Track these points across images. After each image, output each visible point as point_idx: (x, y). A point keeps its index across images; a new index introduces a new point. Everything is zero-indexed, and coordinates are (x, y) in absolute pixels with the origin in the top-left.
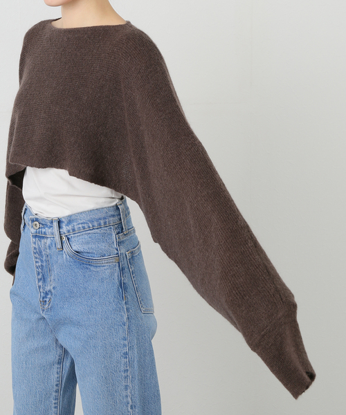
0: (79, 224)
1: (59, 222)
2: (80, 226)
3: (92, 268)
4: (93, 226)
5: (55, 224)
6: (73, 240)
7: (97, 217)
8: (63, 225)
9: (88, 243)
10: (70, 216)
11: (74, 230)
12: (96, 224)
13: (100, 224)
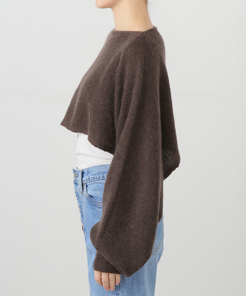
0: (92, 175)
1: (83, 173)
2: (92, 176)
3: (97, 209)
4: (99, 178)
5: (80, 174)
6: (88, 186)
7: (102, 171)
8: (85, 175)
9: (95, 190)
10: (88, 169)
11: (89, 179)
12: (101, 176)
13: (104, 177)
